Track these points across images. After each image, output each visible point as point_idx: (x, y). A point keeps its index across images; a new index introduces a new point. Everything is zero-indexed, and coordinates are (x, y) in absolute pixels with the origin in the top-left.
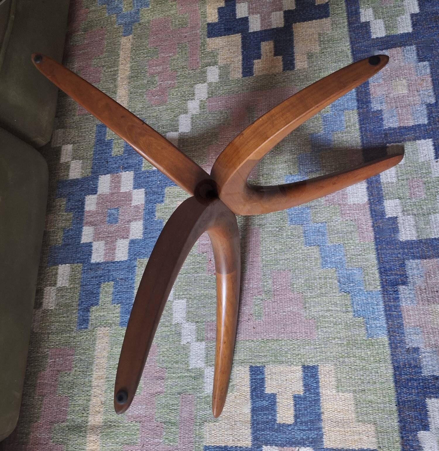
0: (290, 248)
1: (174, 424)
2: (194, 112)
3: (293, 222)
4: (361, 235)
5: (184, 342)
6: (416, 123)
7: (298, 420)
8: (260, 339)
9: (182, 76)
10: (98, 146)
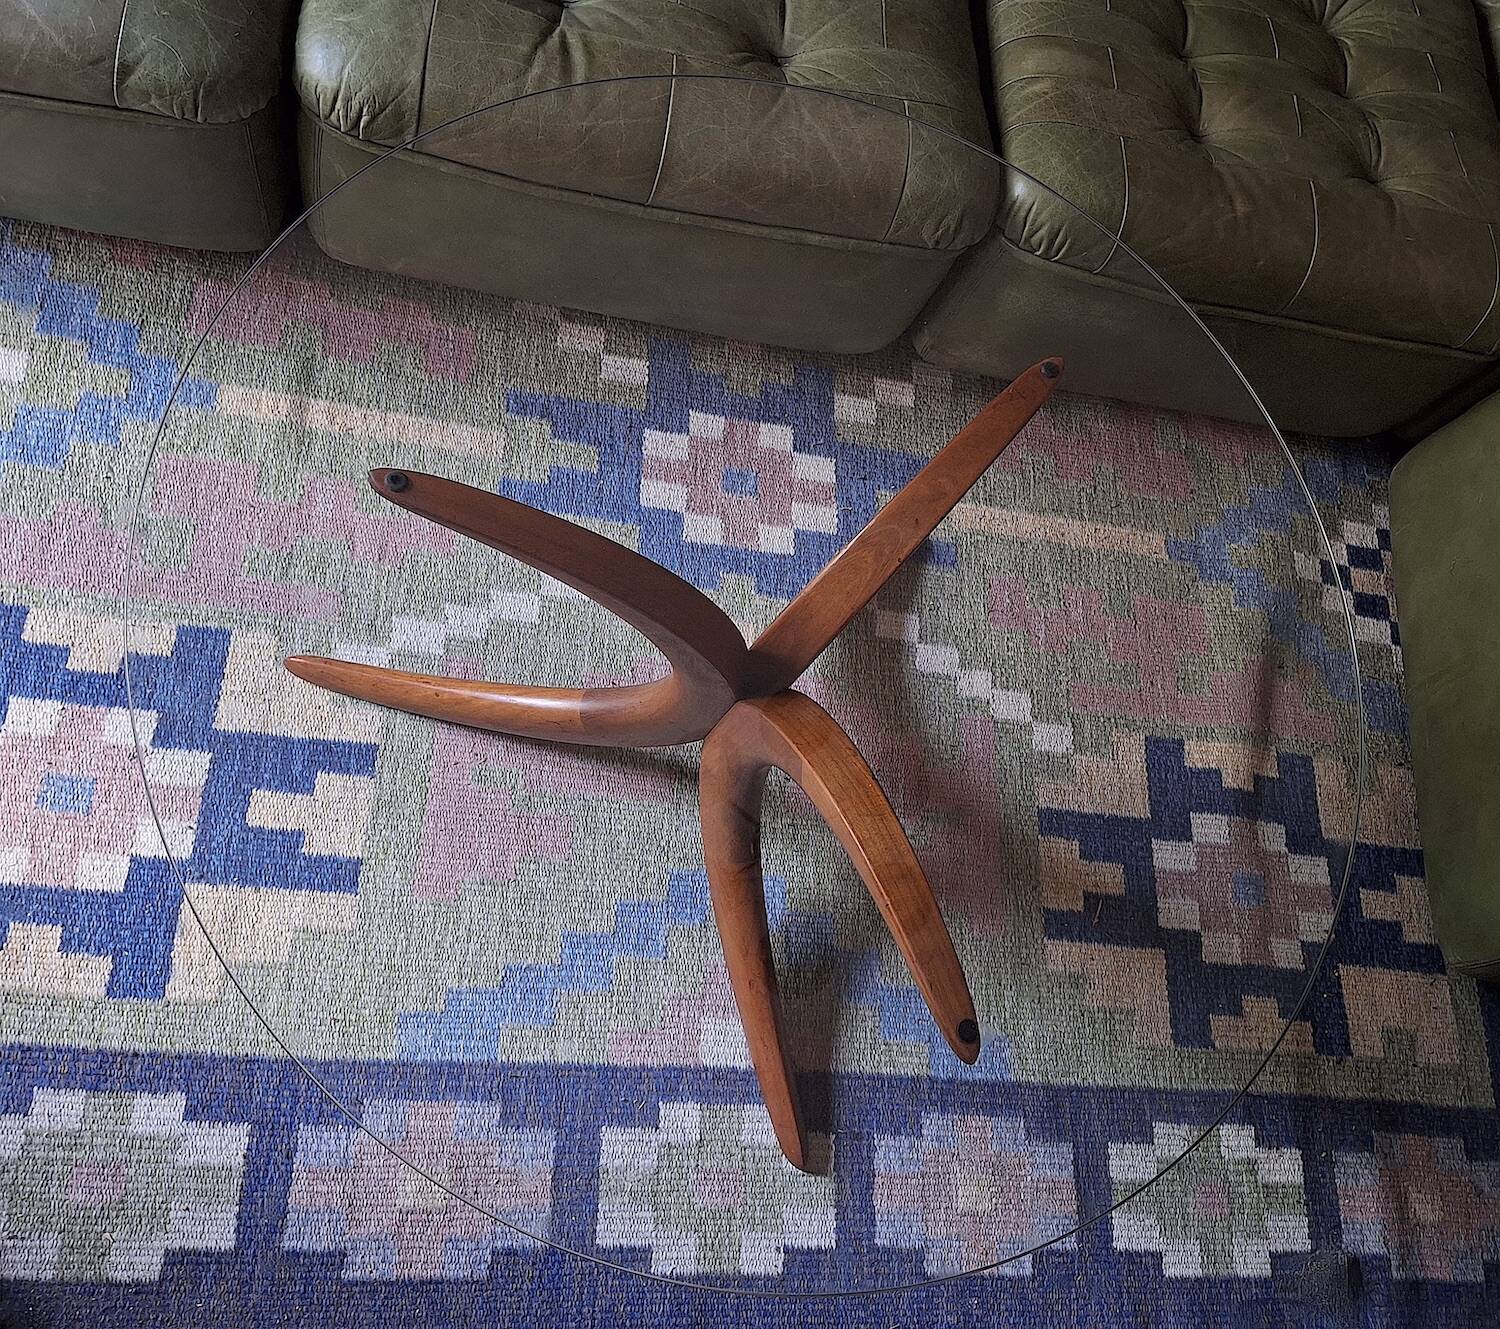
0: (617, 867)
1: (285, 573)
2: (962, 684)
3: (676, 883)
4: (626, 1035)
5: (449, 609)
6: (878, 1217)
7: (251, 836)
8: (430, 774)
9: (1053, 666)
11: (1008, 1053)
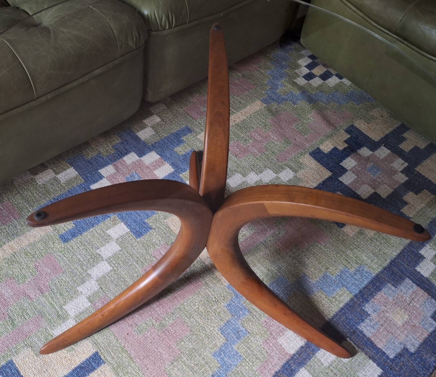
0: (208, 319)
1: (13, 324)
2: (249, 181)
3: (229, 308)
4: (262, 368)
5: (80, 289)
6: (384, 350)
8: (123, 345)
9: (267, 156)
10: (173, 136)
11: (365, 269)
